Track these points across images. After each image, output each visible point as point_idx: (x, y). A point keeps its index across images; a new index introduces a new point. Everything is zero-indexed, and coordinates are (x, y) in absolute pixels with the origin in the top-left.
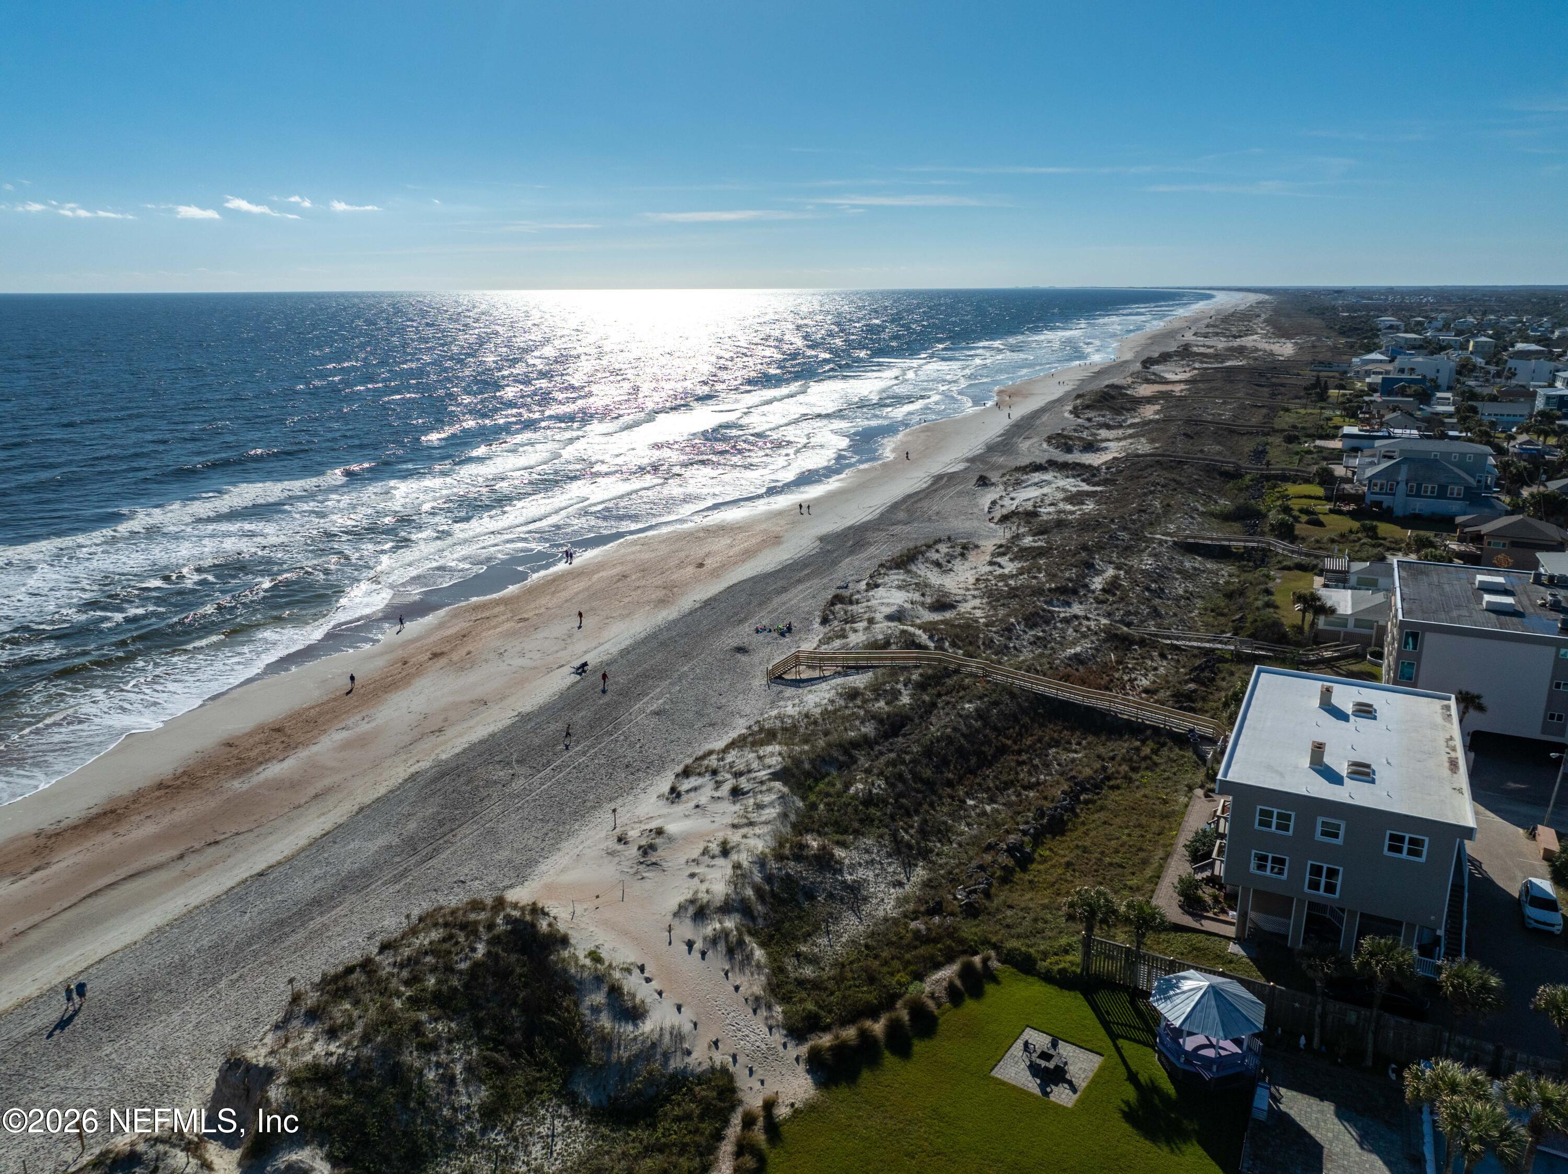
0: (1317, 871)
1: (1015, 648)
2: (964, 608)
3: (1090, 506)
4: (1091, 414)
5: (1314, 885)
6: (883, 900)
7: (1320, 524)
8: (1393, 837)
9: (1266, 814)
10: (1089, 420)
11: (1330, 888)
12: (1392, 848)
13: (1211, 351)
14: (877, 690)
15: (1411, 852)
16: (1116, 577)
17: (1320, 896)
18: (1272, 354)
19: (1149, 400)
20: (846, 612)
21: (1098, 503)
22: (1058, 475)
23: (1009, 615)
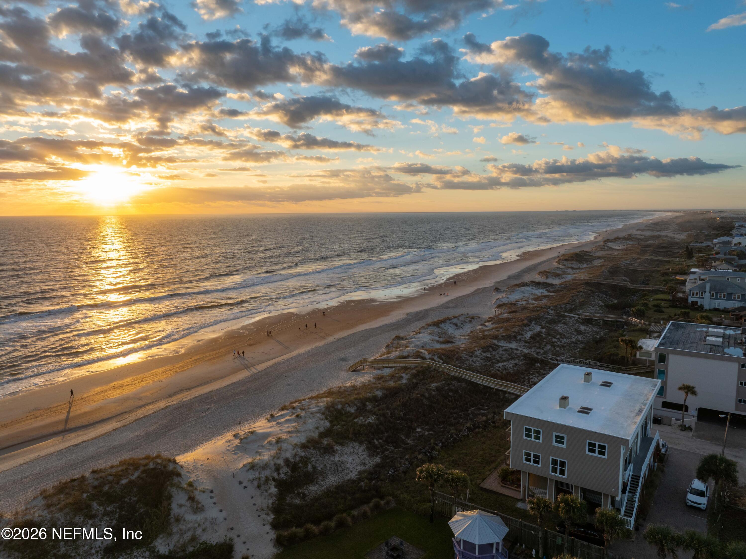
0: (555, 462)
1: (472, 361)
2: (457, 343)
3: (544, 302)
4: (565, 263)
5: (554, 470)
6: (351, 472)
7: (662, 312)
8: (590, 444)
9: (528, 430)
10: (564, 265)
11: (562, 472)
12: (590, 450)
13: (642, 237)
14: (392, 377)
15: (600, 453)
16: (541, 332)
17: (557, 476)
18: (674, 238)
19: (599, 258)
20: (398, 343)
21: (549, 300)
22: (534, 288)
23: (476, 347)
